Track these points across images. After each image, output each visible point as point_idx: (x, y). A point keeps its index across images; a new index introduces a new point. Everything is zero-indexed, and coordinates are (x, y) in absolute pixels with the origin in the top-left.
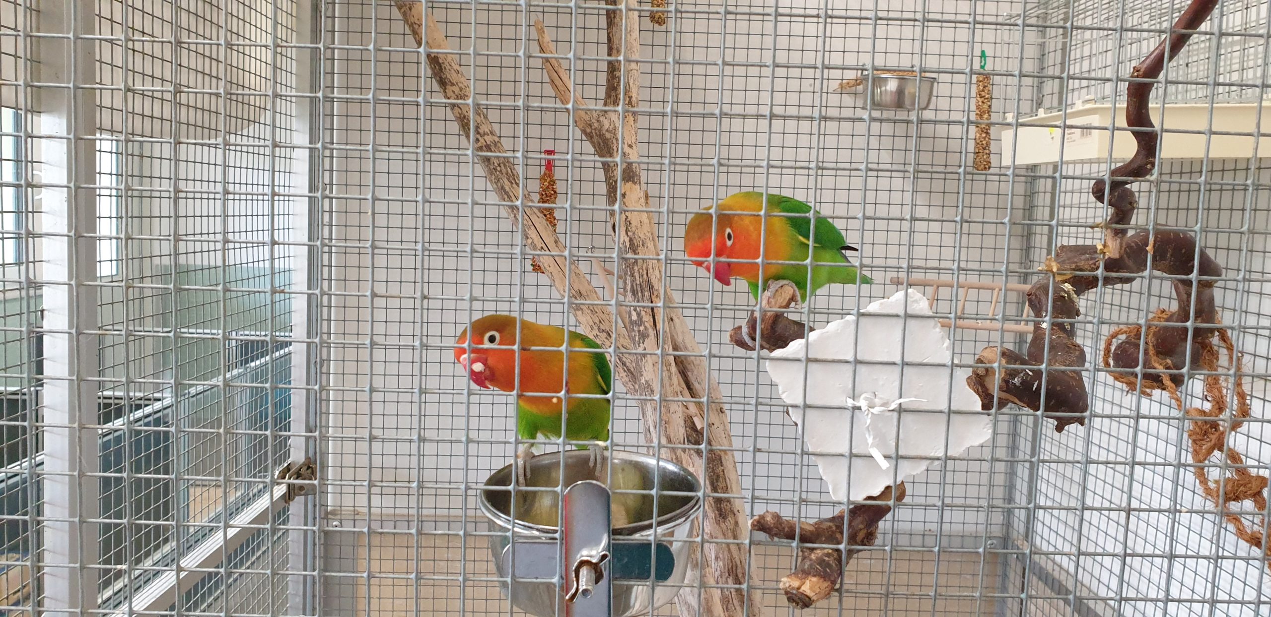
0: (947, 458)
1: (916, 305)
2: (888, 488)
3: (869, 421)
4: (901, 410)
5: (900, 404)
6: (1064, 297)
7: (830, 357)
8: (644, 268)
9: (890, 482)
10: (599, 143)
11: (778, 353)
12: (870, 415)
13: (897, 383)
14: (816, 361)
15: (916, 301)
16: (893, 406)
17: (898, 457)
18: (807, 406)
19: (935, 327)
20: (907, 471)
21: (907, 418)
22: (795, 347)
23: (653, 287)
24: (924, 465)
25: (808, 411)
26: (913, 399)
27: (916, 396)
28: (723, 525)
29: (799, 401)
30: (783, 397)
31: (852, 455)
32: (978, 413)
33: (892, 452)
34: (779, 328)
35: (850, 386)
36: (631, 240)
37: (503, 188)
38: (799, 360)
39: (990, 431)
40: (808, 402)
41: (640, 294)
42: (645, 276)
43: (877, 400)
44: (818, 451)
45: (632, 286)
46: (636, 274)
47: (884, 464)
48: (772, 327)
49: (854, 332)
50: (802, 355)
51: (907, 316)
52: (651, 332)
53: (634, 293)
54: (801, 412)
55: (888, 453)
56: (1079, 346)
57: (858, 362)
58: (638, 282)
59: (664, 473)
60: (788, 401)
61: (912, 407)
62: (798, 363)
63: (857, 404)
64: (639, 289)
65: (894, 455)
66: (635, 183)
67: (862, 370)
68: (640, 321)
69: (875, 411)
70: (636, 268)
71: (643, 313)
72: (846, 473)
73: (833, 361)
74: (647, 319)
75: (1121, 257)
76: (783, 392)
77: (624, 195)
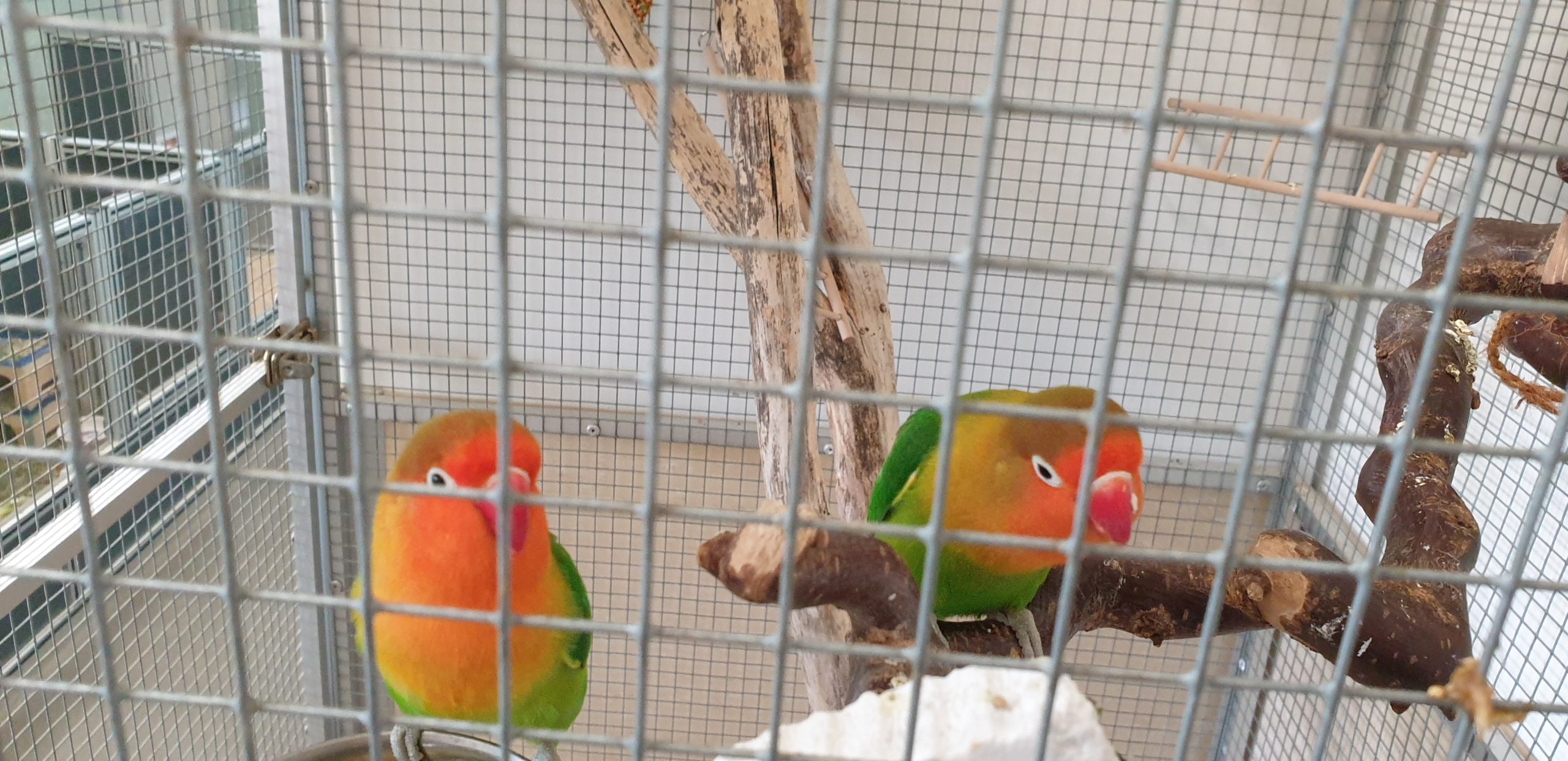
6: (1453, 376)
23: (775, 132)
41: (753, 144)
42: (763, 114)
45: (742, 129)
46: (750, 110)
52: (769, 207)
56: (1465, 507)
58: (752, 124)
64: (753, 135)
68: (752, 189)
71: (757, 176)
74: (763, 185)
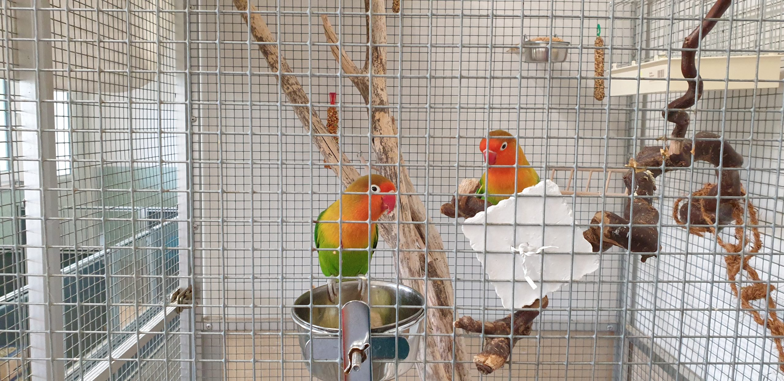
0: (572, 282)
1: (551, 189)
2: (537, 300)
3: (524, 260)
4: (543, 253)
5: (543, 250)
6: (646, 179)
7: (500, 222)
9: (538, 297)
10: (363, 88)
11: (469, 220)
12: (525, 257)
13: (541, 237)
14: (492, 225)
15: (551, 187)
16: (539, 251)
17: (543, 282)
18: (487, 252)
19: (563, 202)
20: (548, 290)
21: (547, 257)
22: (479, 217)
24: (558, 287)
25: (487, 255)
26: (550, 246)
27: (553, 245)
28: (444, 321)
29: (482, 249)
30: (473, 247)
31: (515, 281)
32: (591, 254)
33: (539, 278)
34: (471, 204)
35: (513, 239)
36: (384, 148)
37: (304, 117)
38: (481, 225)
39: (598, 264)
40: (487, 250)
42: (393, 170)
43: (529, 247)
44: (494, 279)
47: (534, 286)
48: (466, 204)
49: (514, 207)
50: (483, 221)
51: (546, 196)
54: (483, 256)
55: (536, 279)
56: (655, 209)
57: (517, 225)
59: (403, 293)
60: (476, 249)
61: (551, 251)
62: (480, 227)
63: (517, 250)
65: (540, 281)
66: (385, 112)
67: (519, 229)
69: (528, 254)
72: (512, 292)
73: (502, 225)
75: (681, 154)
76: (472, 244)
77: (379, 120)
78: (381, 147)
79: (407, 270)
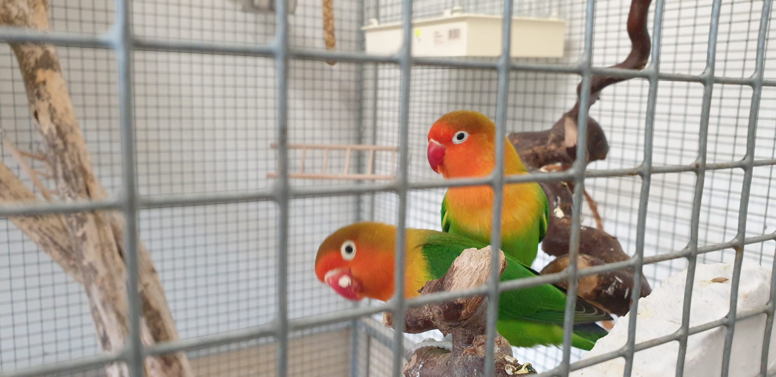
8: (75, 154)
23: (86, 172)
36: (58, 128)
41: (73, 180)
42: (77, 162)
45: (64, 173)
46: (68, 161)
53: (67, 179)
58: (70, 169)
64: (72, 176)
66: (55, 70)
70: (66, 155)
77: (44, 83)
78: (53, 127)
79: (113, 316)
